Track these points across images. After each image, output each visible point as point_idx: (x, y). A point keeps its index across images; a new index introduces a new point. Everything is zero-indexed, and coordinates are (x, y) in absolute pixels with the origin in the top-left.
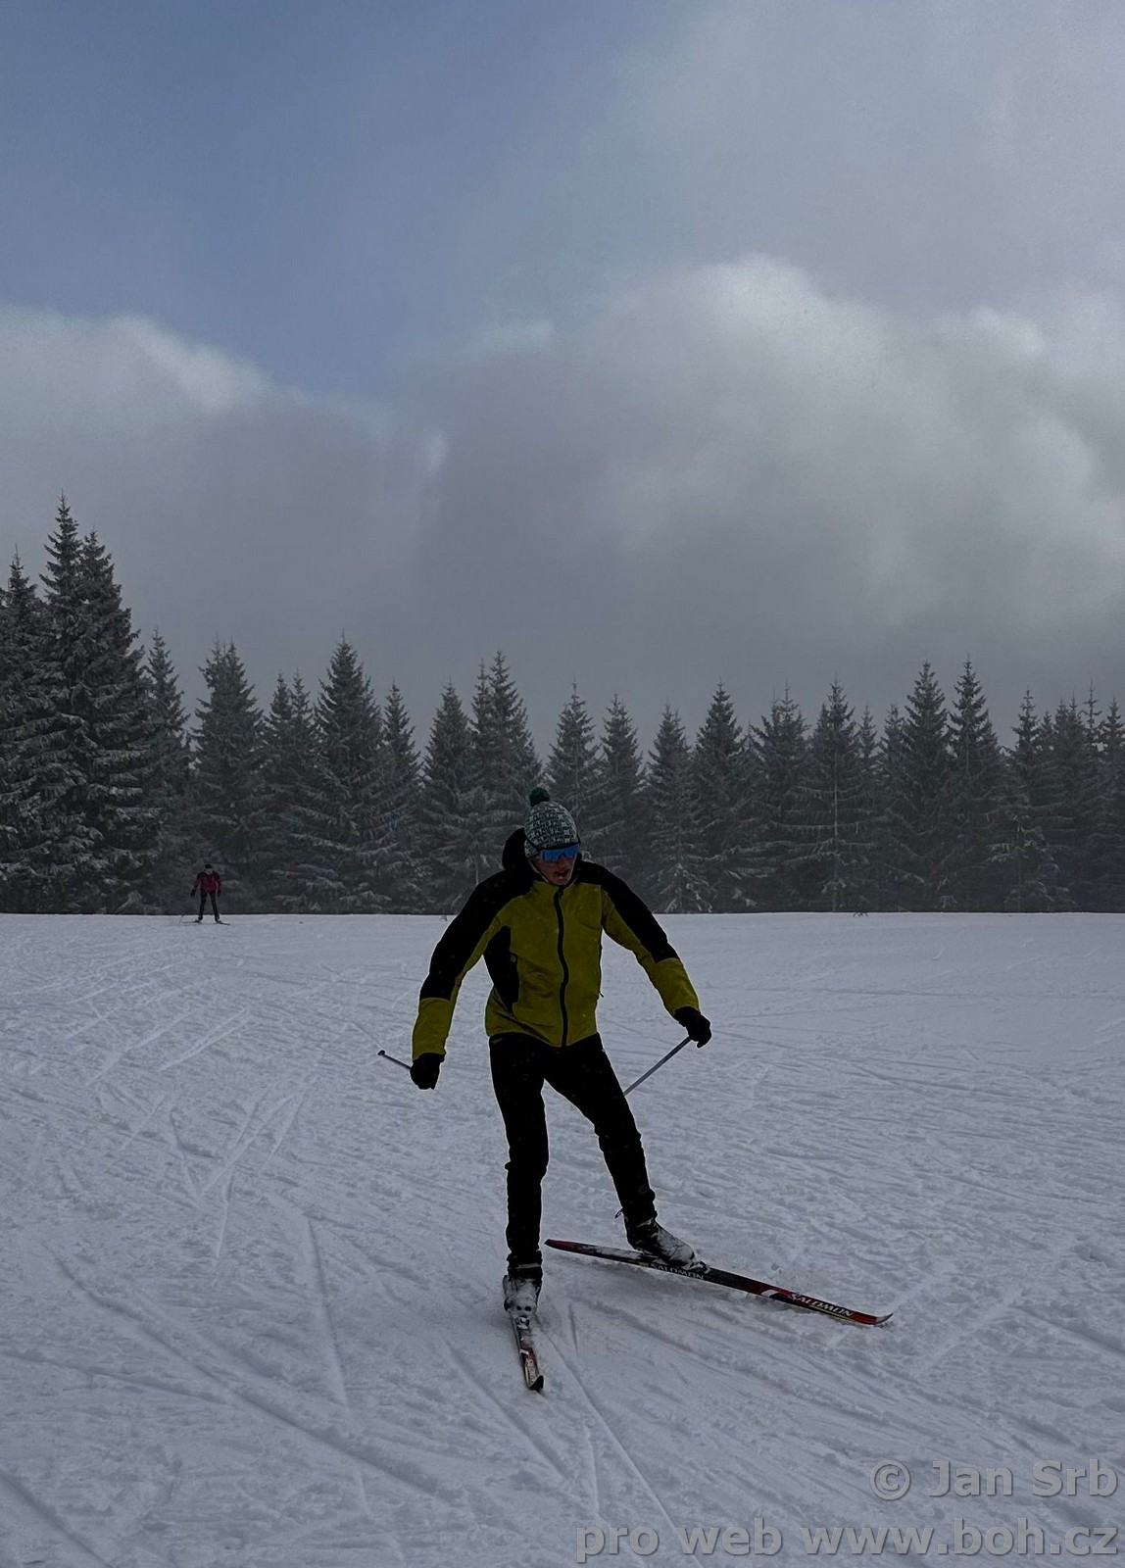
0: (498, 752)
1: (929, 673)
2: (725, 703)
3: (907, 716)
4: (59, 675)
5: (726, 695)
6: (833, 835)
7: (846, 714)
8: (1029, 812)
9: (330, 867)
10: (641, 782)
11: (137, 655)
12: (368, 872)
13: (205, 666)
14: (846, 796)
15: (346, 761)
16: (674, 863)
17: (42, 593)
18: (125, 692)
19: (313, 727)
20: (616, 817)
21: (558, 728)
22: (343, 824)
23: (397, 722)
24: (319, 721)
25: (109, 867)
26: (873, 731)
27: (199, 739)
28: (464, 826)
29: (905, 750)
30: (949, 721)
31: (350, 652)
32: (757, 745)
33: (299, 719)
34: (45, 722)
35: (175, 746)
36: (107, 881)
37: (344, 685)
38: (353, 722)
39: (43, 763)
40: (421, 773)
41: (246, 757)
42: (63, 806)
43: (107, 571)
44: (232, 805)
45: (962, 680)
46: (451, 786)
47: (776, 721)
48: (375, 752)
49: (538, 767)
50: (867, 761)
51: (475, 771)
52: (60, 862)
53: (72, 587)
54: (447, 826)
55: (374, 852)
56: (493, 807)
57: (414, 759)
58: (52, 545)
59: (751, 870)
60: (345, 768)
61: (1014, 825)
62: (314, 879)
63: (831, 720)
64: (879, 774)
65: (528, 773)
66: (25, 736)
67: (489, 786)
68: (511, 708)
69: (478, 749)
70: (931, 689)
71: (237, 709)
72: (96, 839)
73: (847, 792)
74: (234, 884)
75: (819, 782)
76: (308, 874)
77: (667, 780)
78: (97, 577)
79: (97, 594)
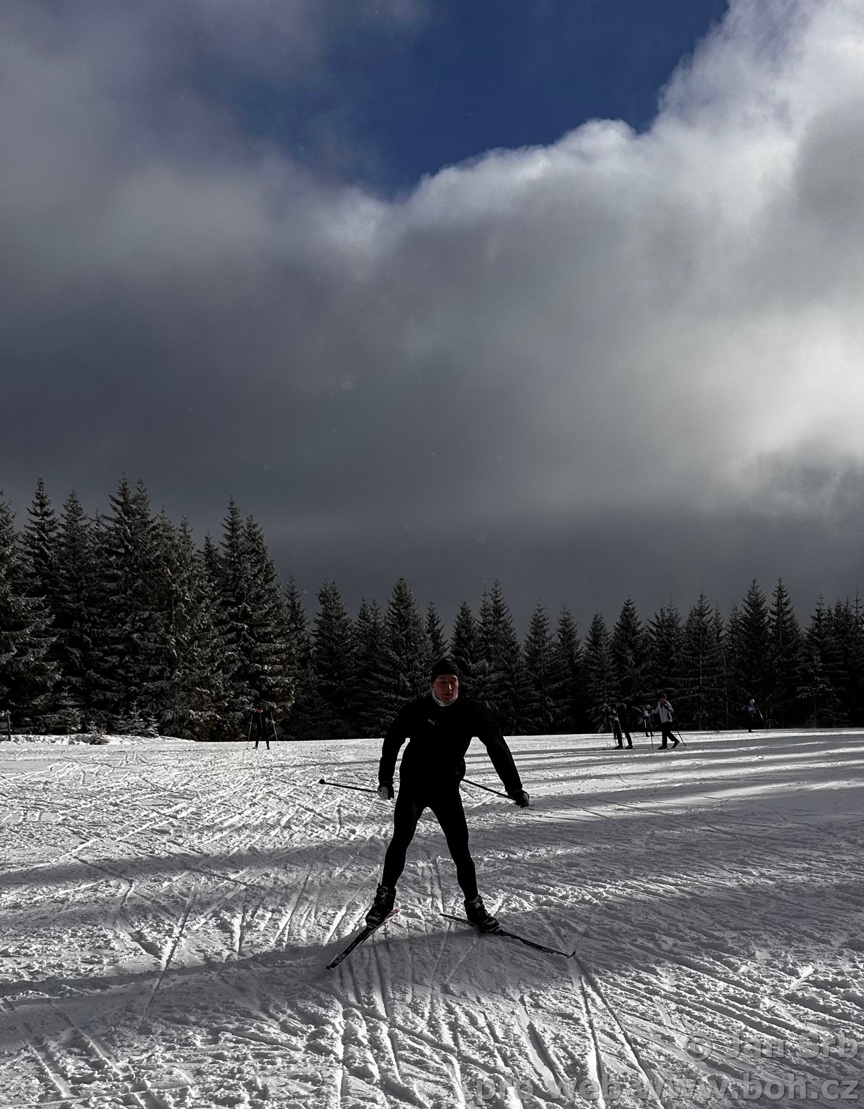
0: (495, 638)
1: (756, 585)
2: (630, 606)
3: (744, 612)
4: (232, 600)
5: (631, 601)
6: (699, 684)
7: (707, 612)
8: (821, 667)
9: (391, 709)
10: (581, 655)
11: (278, 587)
13: (319, 592)
14: (707, 660)
15: (403, 647)
16: (602, 703)
17: (222, 552)
18: (271, 608)
19: (383, 627)
20: (567, 676)
21: (530, 624)
22: (401, 684)
23: (433, 622)
24: (387, 624)
26: (721, 621)
29: (743, 631)
30: (769, 614)
31: (405, 581)
32: (651, 631)
33: (375, 624)
34: (225, 628)
35: (301, 640)
37: (401, 601)
38: (407, 623)
39: (222, 652)
41: (343, 645)
42: (236, 678)
43: (259, 537)
44: (336, 675)
45: (777, 589)
46: (466, 658)
47: (663, 615)
48: (420, 640)
49: (518, 648)
50: (719, 639)
51: (480, 651)
52: (234, 710)
53: (238, 547)
56: (491, 672)
57: (444, 644)
58: (226, 523)
60: (403, 652)
61: (812, 675)
62: (384, 717)
63: (698, 615)
64: (726, 647)
65: (512, 651)
66: (214, 637)
67: (490, 660)
68: (502, 613)
69: (483, 637)
70: (757, 594)
71: (337, 618)
72: (255, 696)
73: (708, 657)
74: (337, 722)
75: (690, 652)
76: (381, 715)
77: (597, 653)
78: (253, 540)
79: (254, 550)
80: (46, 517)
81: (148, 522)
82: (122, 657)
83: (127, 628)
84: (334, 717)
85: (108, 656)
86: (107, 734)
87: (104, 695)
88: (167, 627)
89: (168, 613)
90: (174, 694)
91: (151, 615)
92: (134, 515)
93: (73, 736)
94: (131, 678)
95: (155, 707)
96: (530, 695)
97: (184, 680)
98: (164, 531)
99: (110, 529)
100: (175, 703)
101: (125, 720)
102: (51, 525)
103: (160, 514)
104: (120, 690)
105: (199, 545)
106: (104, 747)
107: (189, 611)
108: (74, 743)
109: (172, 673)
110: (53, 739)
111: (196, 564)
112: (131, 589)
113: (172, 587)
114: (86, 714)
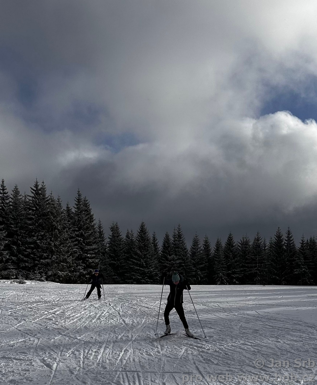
0: (179, 247)
1: (279, 229)
2: (231, 236)
3: (274, 239)
4: (77, 229)
5: (231, 234)
6: (257, 267)
7: (260, 239)
8: (304, 262)
9: (138, 273)
10: (212, 254)
11: (95, 224)
12: (147, 275)
13: (110, 227)
14: (260, 258)
15: (143, 249)
16: (219, 273)
17: (73, 210)
18: (92, 233)
19: (135, 241)
20: (206, 262)
21: (192, 242)
22: (142, 263)
23: (154, 240)
24: (137, 240)
25: (87, 273)
26: (266, 243)
27: (109, 244)
28: (169, 264)
29: (274, 247)
30: (284, 241)
31: (144, 224)
32: (239, 246)
33: (132, 240)
34: (74, 240)
35: (103, 245)
36: (87, 276)
37: (143, 231)
38: (145, 240)
39: (72, 249)
40: (160, 252)
41: (119, 248)
42: (77, 259)
43: (88, 205)
44: (116, 259)
45: (287, 231)
46: (167, 255)
47: (243, 240)
48: (149, 247)
49: (187, 251)
50: (265, 250)
51: (173, 251)
52: (76, 272)
53: (80, 209)
54: (166, 264)
55: (149, 270)
56: (176, 260)
57: (159, 248)
58: (76, 199)
59: (238, 275)
60: (142, 251)
61: (300, 265)
62: (135, 276)
63: (257, 240)
64: (268, 253)
65: (185, 252)
66: (69, 243)
67: (176, 255)
68: (181, 237)
69: (173, 246)
70: (280, 233)
71: (118, 237)
72: (84, 266)
73: (260, 257)
74: (116, 277)
75: (254, 254)
76: (133, 275)
77: (218, 254)
78: (86, 206)
79: (86, 210)
80: (4, 195)
81: (45, 198)
82: (32, 250)
83: (35, 238)
84: (115, 275)
85: (27, 249)
86: (26, 280)
87: (25, 264)
88: (51, 238)
89: (51, 233)
90: (52, 265)
91: (44, 234)
92: (40, 195)
93: (12, 280)
94: (36, 258)
95: (45, 270)
96: (192, 269)
97: (56, 260)
98: (51, 201)
99: (30, 200)
100: (53, 269)
101: (33, 274)
102: (7, 198)
103: (51, 195)
104: (31, 262)
105: (64, 207)
106: (25, 285)
107: (60, 233)
108: (12, 283)
109: (52, 256)
110: (4, 281)
111: (63, 214)
112: (37, 223)
113: (53, 223)
114: (17, 272)
